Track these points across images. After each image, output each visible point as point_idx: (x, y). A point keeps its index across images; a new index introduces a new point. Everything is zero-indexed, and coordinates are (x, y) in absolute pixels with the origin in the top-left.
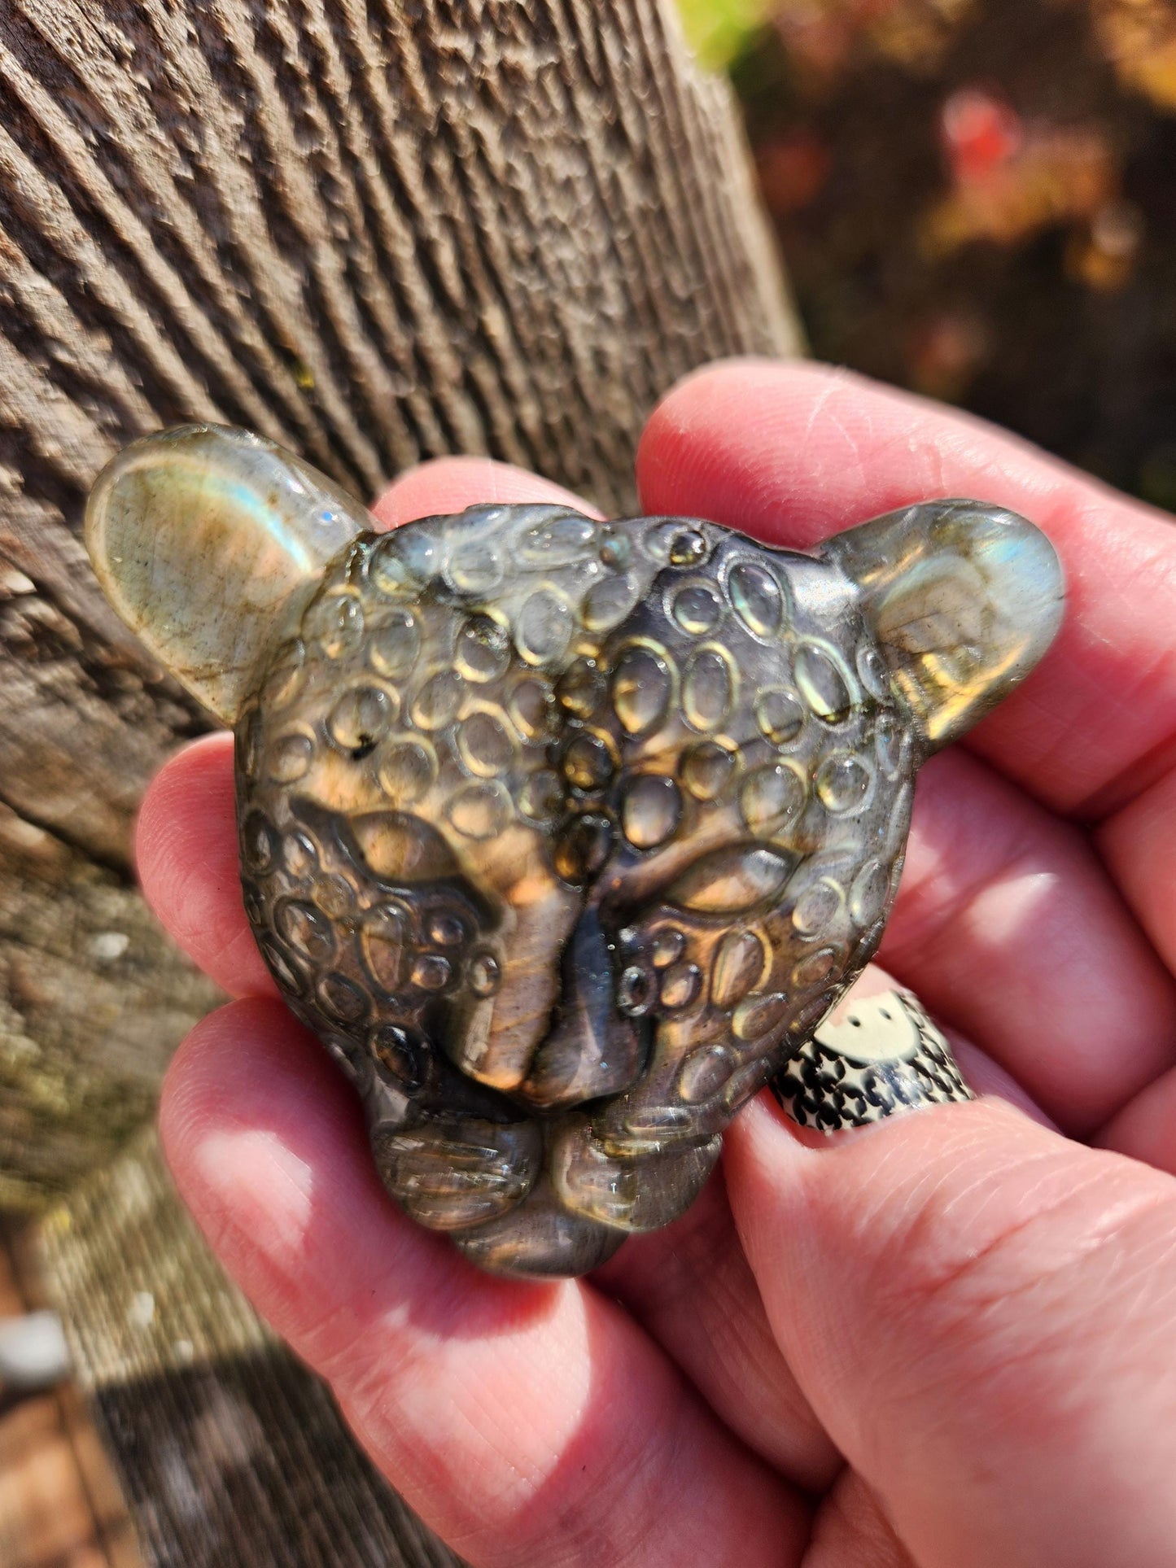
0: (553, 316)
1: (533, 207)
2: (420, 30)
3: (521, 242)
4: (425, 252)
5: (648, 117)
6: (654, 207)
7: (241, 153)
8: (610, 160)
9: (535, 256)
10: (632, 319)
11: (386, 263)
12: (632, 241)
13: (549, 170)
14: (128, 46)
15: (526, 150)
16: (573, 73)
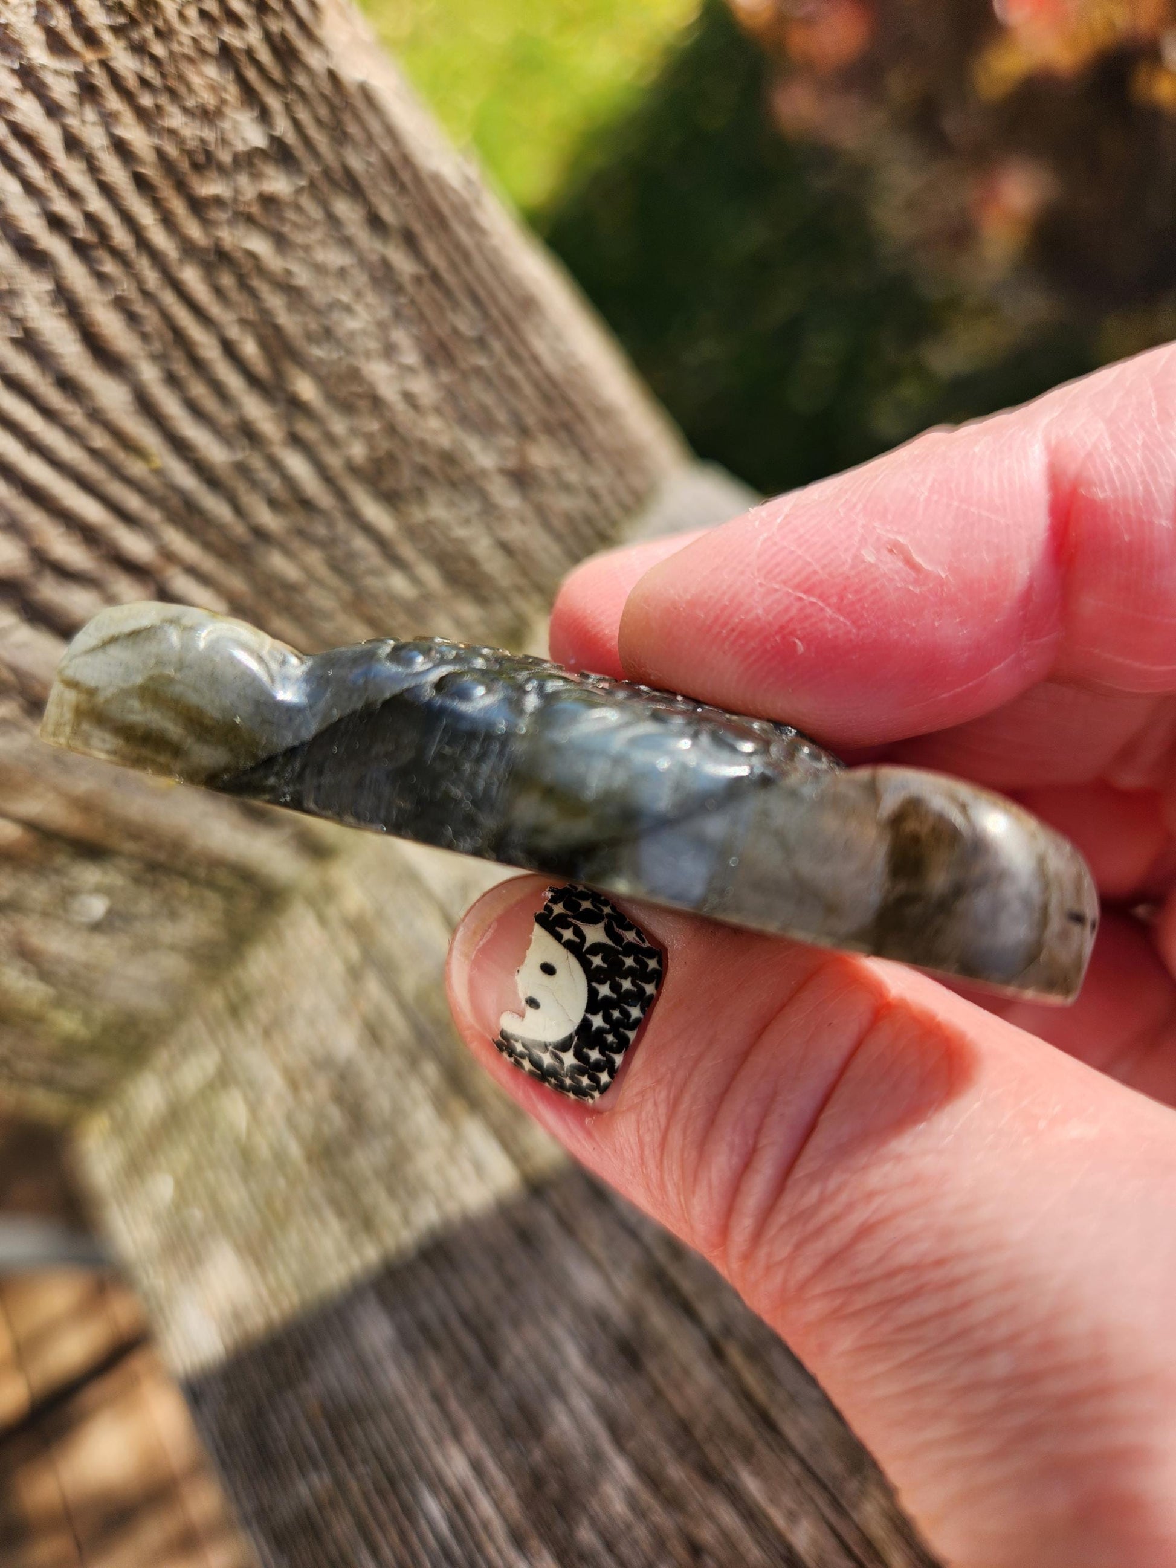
3: (313, 324)
4: (229, 349)
5: (402, 206)
6: (426, 272)
8: (376, 245)
9: (328, 332)
10: (430, 361)
12: (413, 302)
13: (324, 264)
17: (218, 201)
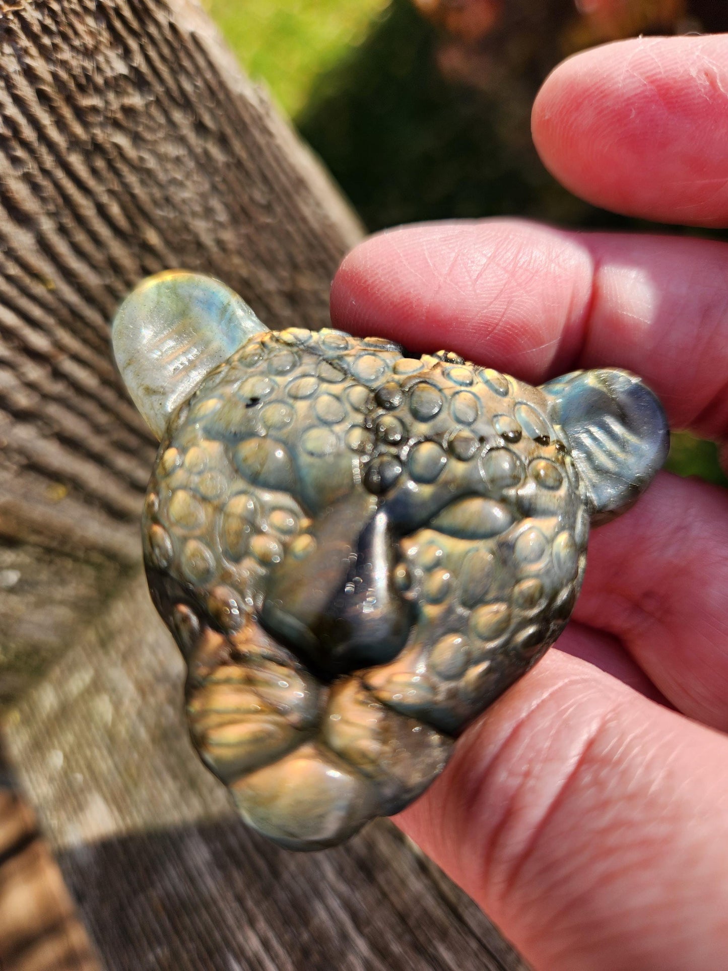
0: (187, 228)
1: (162, 176)
2: (70, 100)
4: (102, 210)
5: (218, 115)
6: (233, 160)
8: (201, 142)
9: (168, 200)
10: (235, 220)
11: (80, 220)
12: (225, 180)
15: (149, 147)
16: (166, 102)
17: (94, 109)
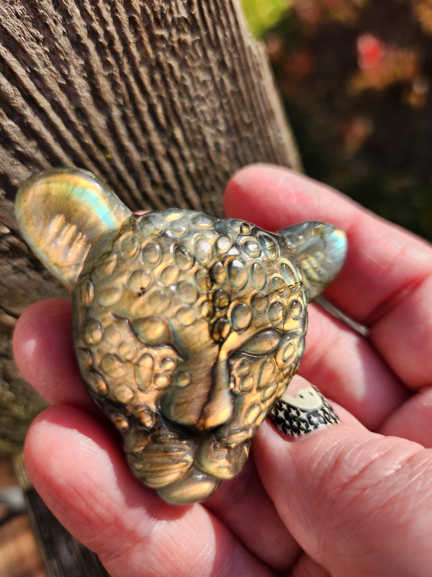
0: (200, 131)
1: (192, 91)
2: (149, 28)
3: (187, 104)
4: (152, 109)
5: (234, 58)
6: (236, 90)
7: (83, 74)
8: (220, 74)
9: (193, 109)
10: (229, 131)
11: (137, 113)
12: (229, 103)
13: (197, 78)
14: (41, 36)
15: (189, 71)
16: (206, 43)
17: (162, 38)
